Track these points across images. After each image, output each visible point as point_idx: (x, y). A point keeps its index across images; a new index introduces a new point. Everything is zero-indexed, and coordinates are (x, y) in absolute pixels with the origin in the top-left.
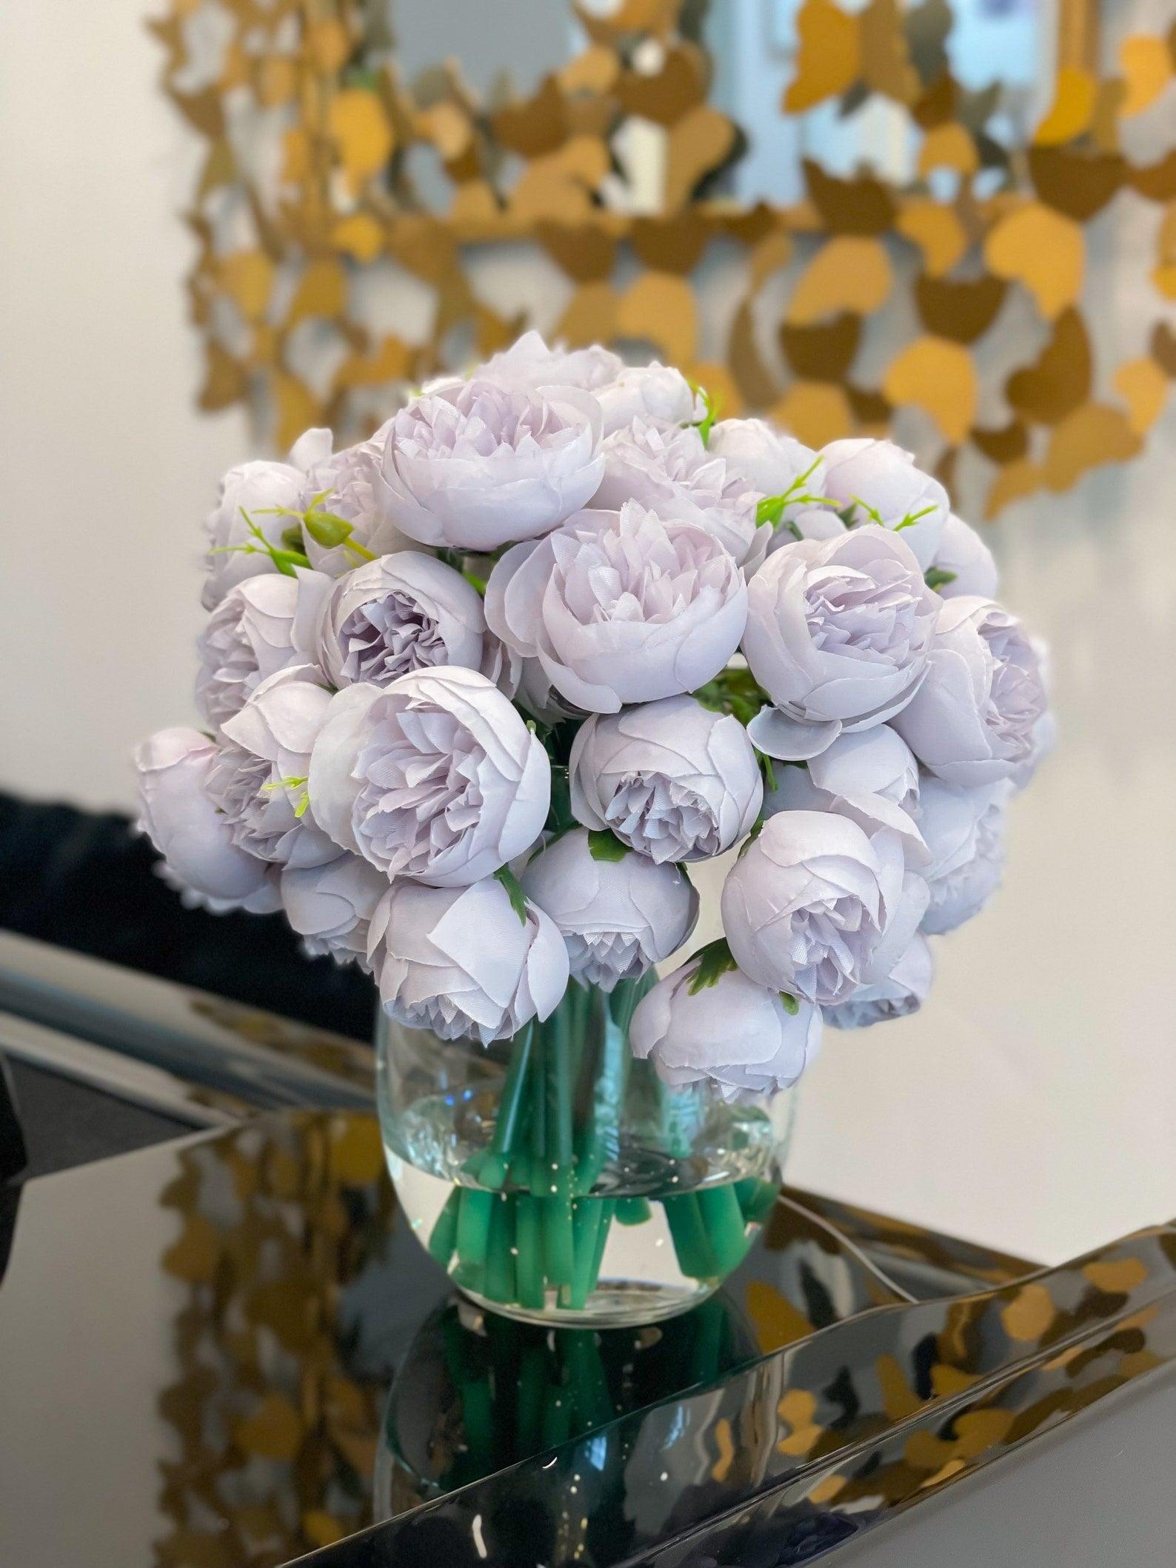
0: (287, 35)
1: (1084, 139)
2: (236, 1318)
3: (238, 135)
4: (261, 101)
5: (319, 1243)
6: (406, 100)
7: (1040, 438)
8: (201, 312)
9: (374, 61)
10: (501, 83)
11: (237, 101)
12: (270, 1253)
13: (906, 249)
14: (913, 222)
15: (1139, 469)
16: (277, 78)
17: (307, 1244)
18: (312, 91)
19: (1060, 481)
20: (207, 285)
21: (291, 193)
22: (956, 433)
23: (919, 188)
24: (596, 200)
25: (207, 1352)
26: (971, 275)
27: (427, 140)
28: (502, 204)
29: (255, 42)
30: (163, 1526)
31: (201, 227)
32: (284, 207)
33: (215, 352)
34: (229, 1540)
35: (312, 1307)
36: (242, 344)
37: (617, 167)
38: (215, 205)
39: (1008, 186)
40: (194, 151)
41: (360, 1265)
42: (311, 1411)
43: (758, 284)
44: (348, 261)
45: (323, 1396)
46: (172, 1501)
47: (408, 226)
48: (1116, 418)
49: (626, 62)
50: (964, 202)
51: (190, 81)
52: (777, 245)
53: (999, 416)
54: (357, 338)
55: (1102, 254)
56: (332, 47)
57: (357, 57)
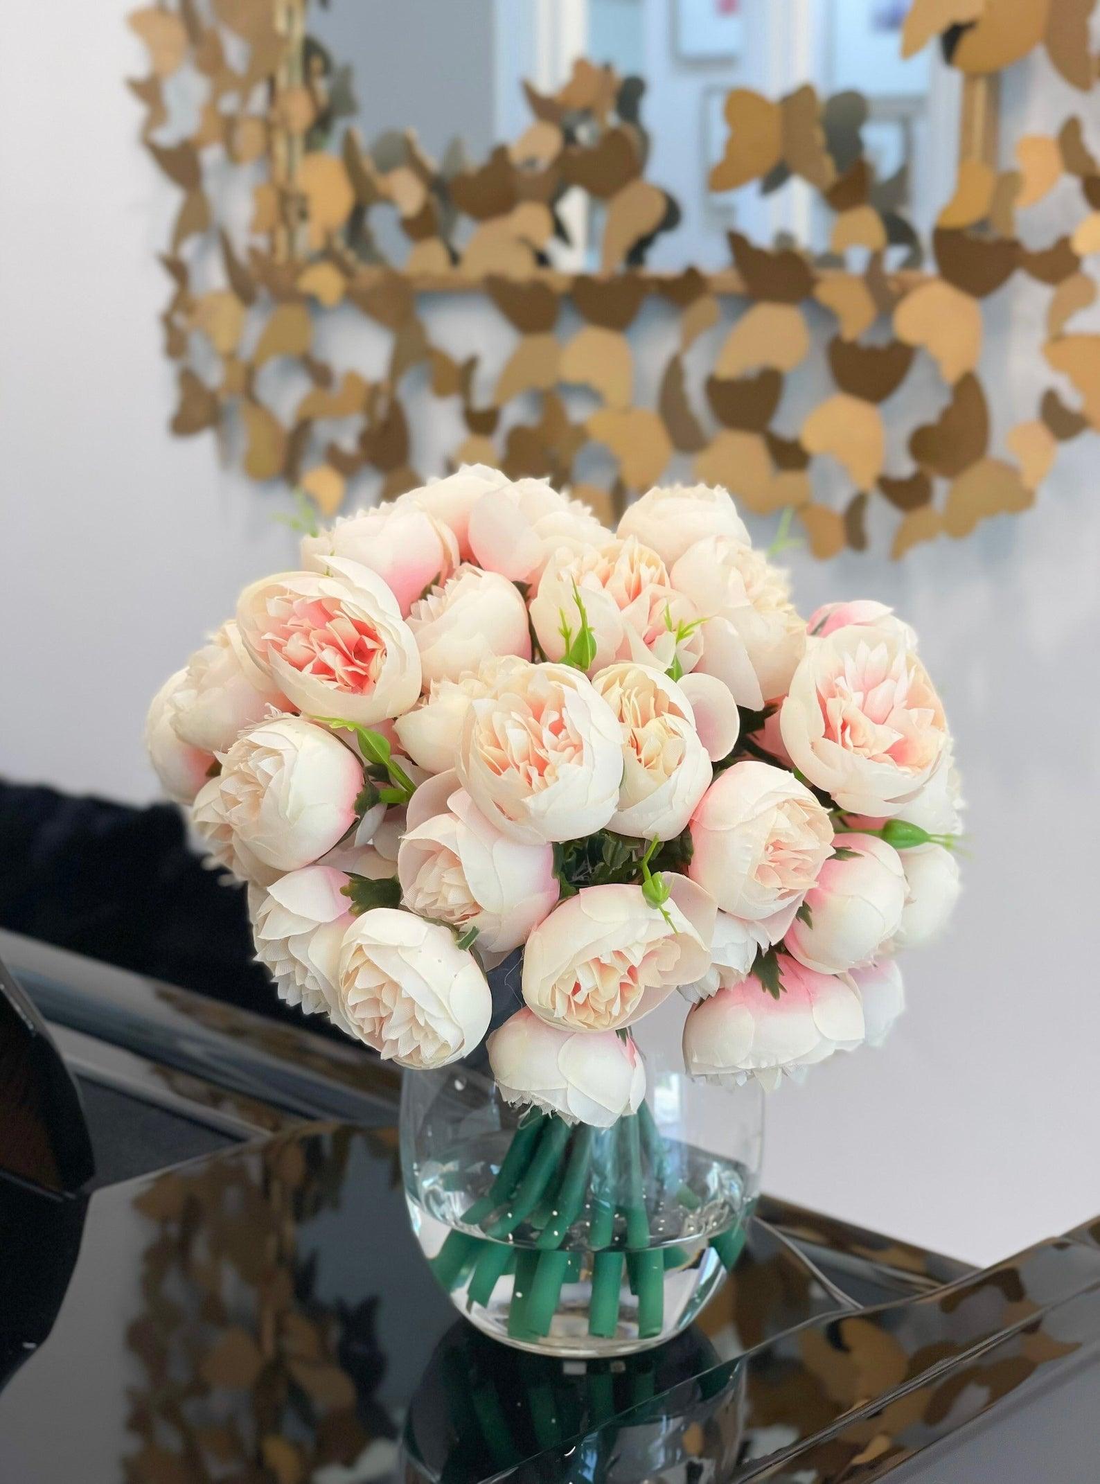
0: (259, 98)
1: (983, 224)
2: (200, 1250)
3: (211, 186)
4: (233, 157)
5: (276, 1188)
6: (368, 165)
7: (941, 487)
8: (176, 345)
9: (340, 126)
10: (454, 149)
11: (211, 156)
12: (233, 1195)
13: (823, 315)
14: (829, 290)
15: (1027, 519)
16: (249, 136)
17: (266, 1191)
18: (281, 149)
19: (959, 527)
20: (180, 320)
21: (261, 242)
22: (865, 480)
23: (834, 260)
24: (542, 259)
25: (173, 1287)
26: (881, 341)
27: (388, 200)
28: (455, 258)
29: (229, 104)
30: (131, 1445)
31: (177, 269)
32: (253, 252)
33: (189, 381)
34: (192, 1457)
35: (272, 1242)
36: (214, 376)
37: (560, 231)
38: (189, 250)
39: (913, 262)
40: (171, 199)
41: (316, 1208)
42: (269, 1345)
43: (688, 340)
44: (312, 303)
45: (280, 1331)
46: (139, 1422)
47: (368, 275)
48: (1010, 472)
49: (569, 137)
50: (874, 275)
51: (167, 136)
52: (705, 307)
53: (905, 467)
54: (320, 374)
55: (999, 326)
56: (300, 112)
57: (322, 122)
